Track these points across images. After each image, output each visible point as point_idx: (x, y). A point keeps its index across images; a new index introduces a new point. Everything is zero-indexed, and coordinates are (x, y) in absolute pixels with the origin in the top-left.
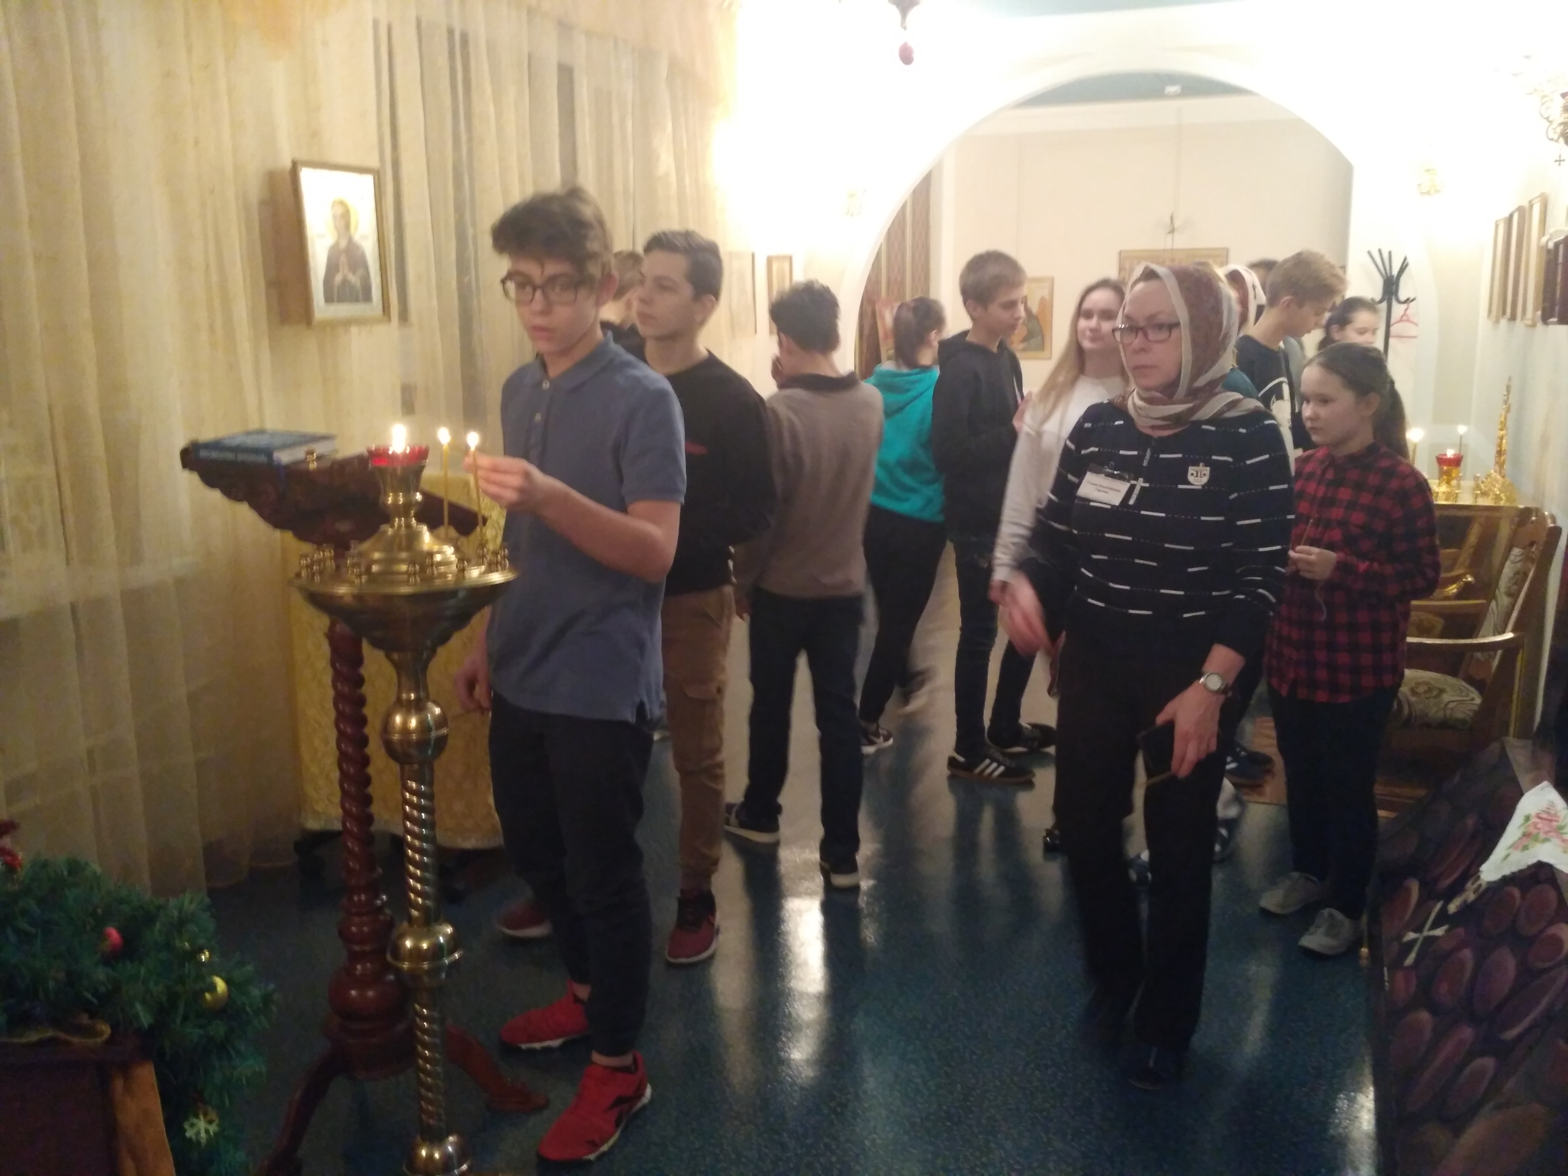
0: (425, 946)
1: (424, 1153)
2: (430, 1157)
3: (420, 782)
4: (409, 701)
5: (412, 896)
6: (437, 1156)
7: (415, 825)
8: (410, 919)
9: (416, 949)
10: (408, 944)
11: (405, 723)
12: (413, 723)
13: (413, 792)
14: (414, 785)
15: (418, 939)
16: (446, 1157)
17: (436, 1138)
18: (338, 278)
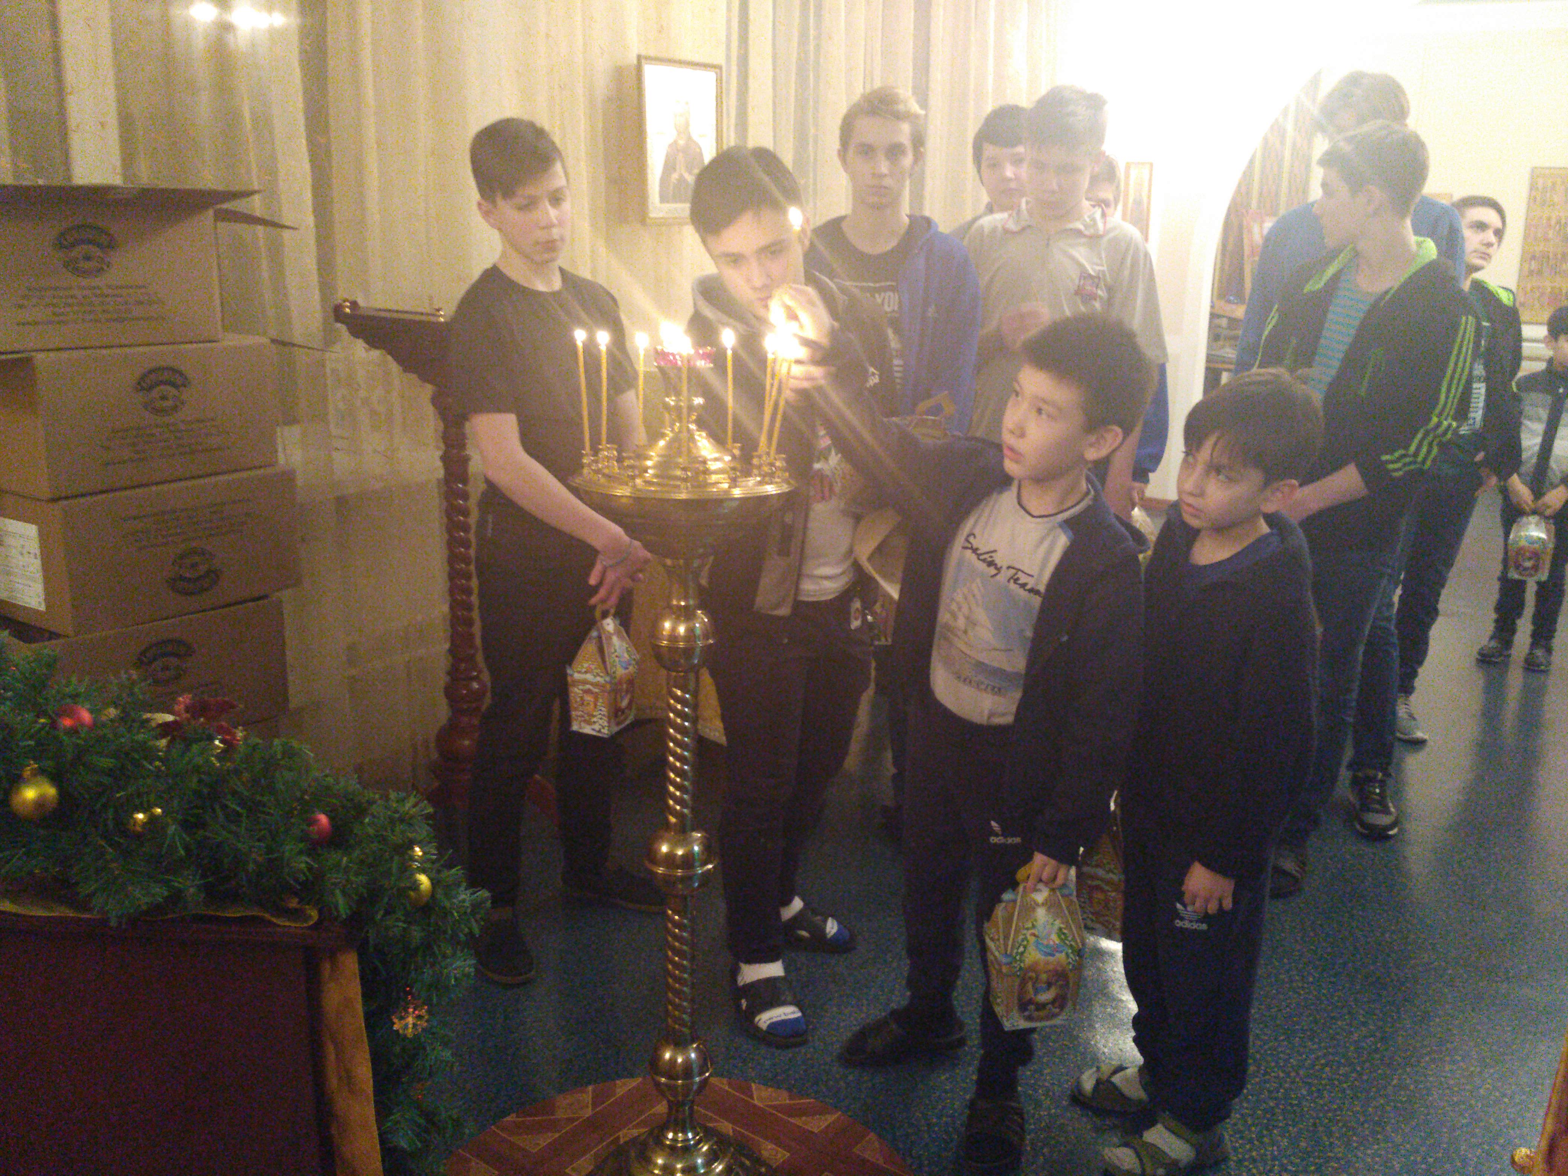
0: (680, 852)
1: (667, 1055)
2: (673, 1061)
3: (685, 690)
4: (679, 607)
5: (671, 802)
6: (680, 1060)
7: (679, 733)
8: (667, 825)
9: (671, 856)
10: (664, 849)
11: (674, 629)
12: (682, 629)
13: (678, 700)
14: (679, 693)
15: (675, 845)
16: (688, 1063)
17: (680, 1044)
18: (675, 176)
